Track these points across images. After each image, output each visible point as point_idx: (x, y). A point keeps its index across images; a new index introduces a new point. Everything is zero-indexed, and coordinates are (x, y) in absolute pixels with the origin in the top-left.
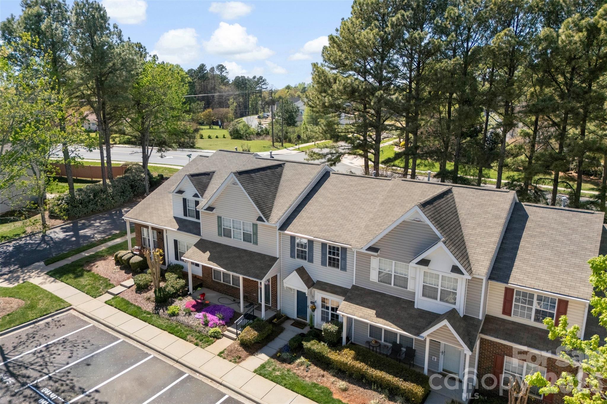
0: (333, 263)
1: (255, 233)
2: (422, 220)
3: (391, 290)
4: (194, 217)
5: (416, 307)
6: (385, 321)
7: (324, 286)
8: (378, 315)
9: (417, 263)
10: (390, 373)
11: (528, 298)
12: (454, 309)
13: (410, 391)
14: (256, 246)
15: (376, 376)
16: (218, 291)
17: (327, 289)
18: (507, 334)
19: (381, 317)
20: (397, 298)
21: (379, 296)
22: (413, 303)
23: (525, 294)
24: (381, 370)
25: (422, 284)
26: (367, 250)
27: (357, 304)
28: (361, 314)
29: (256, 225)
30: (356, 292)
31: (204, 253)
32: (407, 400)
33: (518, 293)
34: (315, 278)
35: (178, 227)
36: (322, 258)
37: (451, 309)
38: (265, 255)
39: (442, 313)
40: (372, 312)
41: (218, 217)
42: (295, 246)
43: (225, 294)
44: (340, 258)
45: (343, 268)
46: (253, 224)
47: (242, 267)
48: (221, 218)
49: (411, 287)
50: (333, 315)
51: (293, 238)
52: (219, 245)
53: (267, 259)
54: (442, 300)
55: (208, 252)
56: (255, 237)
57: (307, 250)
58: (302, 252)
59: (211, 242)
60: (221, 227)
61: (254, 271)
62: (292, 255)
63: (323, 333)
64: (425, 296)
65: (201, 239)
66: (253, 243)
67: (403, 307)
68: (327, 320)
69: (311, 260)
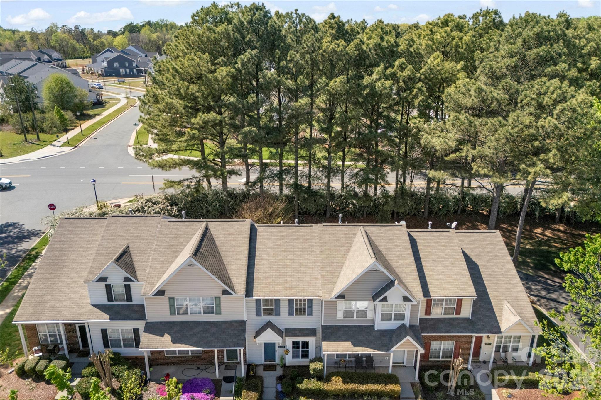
0: (301, 311)
1: (218, 305)
2: (378, 269)
3: (355, 321)
4: (124, 300)
5: (376, 329)
6: (361, 348)
7: (293, 332)
8: (355, 345)
9: (379, 301)
10: (374, 384)
11: (440, 302)
12: (403, 324)
13: (393, 391)
14: (220, 315)
15: (366, 390)
16: (174, 364)
17: (298, 334)
18: (432, 328)
19: (357, 346)
20: (360, 326)
21: (346, 329)
22: (373, 326)
23: (438, 300)
24: (367, 384)
25: (380, 313)
26: (335, 298)
27: (335, 341)
28: (342, 349)
29: (219, 298)
30: (328, 331)
31: (163, 336)
32: (390, 397)
33: (435, 300)
34: (282, 327)
35: (109, 317)
36: (289, 310)
37: (400, 325)
38: (231, 322)
39: (394, 329)
40: (348, 344)
41: (170, 299)
42: (261, 307)
43: (183, 365)
44: (306, 307)
45: (310, 314)
46: (216, 298)
47: (216, 341)
48: (173, 298)
49: (370, 316)
50: (303, 352)
51: (258, 301)
52: (174, 324)
53: (236, 324)
54: (395, 320)
55: (166, 335)
56: (218, 308)
57: (274, 307)
58: (268, 309)
59: (161, 323)
60: (174, 307)
61: (231, 340)
62: (258, 314)
63: (312, 372)
64: (382, 320)
65: (146, 323)
66: (217, 313)
67: (368, 332)
68: (298, 357)
69: (278, 314)
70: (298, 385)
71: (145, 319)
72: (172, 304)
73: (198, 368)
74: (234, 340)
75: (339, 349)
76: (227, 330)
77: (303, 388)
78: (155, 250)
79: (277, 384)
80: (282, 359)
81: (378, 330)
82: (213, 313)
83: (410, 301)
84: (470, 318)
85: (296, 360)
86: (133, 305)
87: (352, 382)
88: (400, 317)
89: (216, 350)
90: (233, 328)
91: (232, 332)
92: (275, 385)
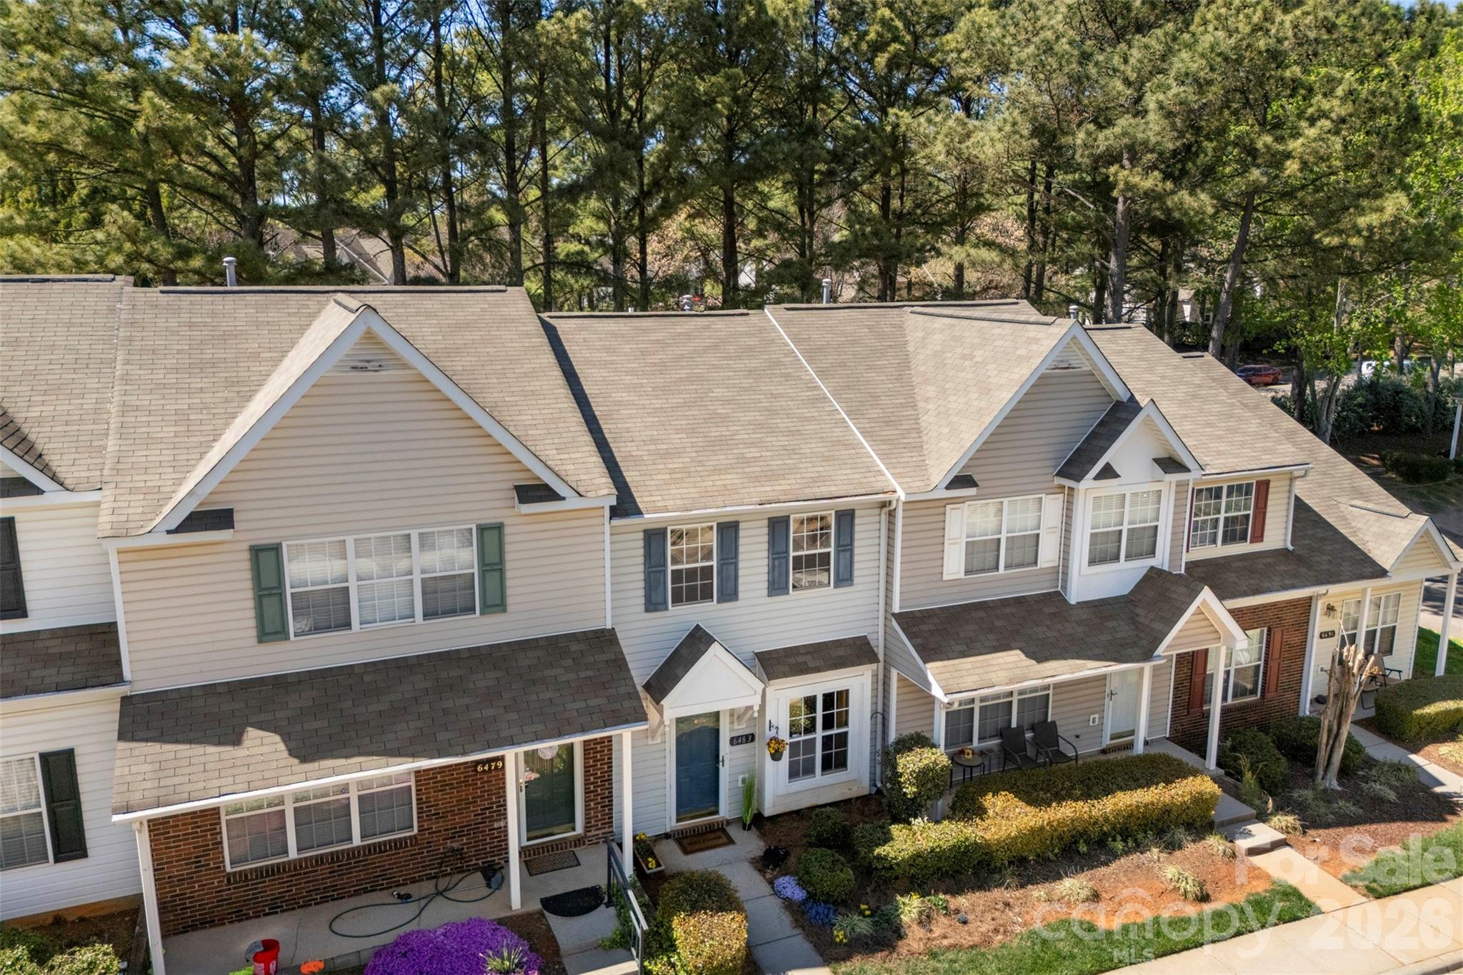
0: (809, 573)
5: (1072, 602)
6: (1063, 663)
7: (792, 660)
9: (1097, 478)
11: (1213, 499)
12: (1152, 568)
14: (502, 618)
17: (811, 664)
19: (1047, 659)
20: (1019, 601)
22: (1064, 592)
23: (1209, 493)
25: (1088, 532)
26: (947, 488)
28: (1003, 674)
29: (500, 525)
30: (930, 627)
31: (236, 742)
36: (772, 571)
37: (1145, 572)
39: (1126, 592)
40: (1014, 658)
41: (257, 552)
42: (665, 565)
43: (324, 900)
44: (832, 550)
45: (845, 579)
46: (482, 529)
47: (513, 716)
48: (276, 549)
49: (1048, 555)
50: (827, 741)
51: (654, 538)
52: (280, 684)
53: (574, 647)
54: (1129, 557)
55: (252, 734)
56: (493, 578)
57: (714, 563)
58: (692, 574)
59: (209, 690)
60: (281, 596)
61: (581, 705)
62: (653, 603)
63: (910, 790)
64: (1092, 562)
65: (126, 701)
66: (487, 608)
67: (1054, 615)
68: (809, 770)
69: (730, 593)
70: (879, 851)
71: (119, 679)
72: (269, 581)
73: (405, 898)
74: (592, 703)
75: (994, 677)
76: (548, 673)
77: (905, 855)
78: (126, 379)
79: (771, 883)
80: (751, 790)
81: (1083, 605)
82: (471, 609)
83: (1183, 468)
84: (1291, 548)
85: (804, 783)
86: (32, 637)
87: (1059, 798)
88: (1145, 542)
89: (512, 757)
90: (570, 662)
91: (572, 676)
92: (766, 888)
